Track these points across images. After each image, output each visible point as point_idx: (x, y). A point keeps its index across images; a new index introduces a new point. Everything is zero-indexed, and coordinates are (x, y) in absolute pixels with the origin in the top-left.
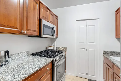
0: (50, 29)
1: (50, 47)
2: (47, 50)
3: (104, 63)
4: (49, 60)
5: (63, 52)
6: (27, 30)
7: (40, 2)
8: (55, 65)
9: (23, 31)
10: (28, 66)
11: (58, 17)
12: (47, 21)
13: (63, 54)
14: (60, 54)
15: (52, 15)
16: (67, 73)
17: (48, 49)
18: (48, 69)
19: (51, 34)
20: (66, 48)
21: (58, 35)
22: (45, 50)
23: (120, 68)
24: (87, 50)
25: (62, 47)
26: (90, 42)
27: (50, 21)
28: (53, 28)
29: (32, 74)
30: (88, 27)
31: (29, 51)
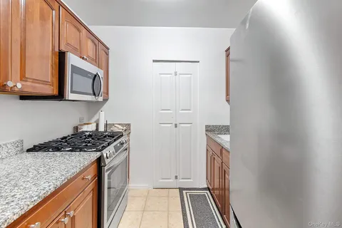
0: (89, 77)
1: (86, 126)
2: (77, 134)
3: (207, 150)
4: (90, 156)
5: (122, 136)
6: (21, 80)
7: (61, 5)
8: (106, 168)
9: (10, 84)
10: (32, 178)
11: (108, 49)
12: (81, 57)
13: (122, 139)
14: (115, 140)
15: (93, 42)
16: (131, 185)
17: (79, 131)
18: (89, 177)
19: (92, 92)
20: (129, 125)
21: (107, 94)
22: (72, 135)
23: (229, 152)
24: (176, 126)
25: (120, 124)
26: (182, 110)
27: (88, 56)
28: (95, 76)
29: (49, 193)
30: (177, 76)
31: (22, 141)
